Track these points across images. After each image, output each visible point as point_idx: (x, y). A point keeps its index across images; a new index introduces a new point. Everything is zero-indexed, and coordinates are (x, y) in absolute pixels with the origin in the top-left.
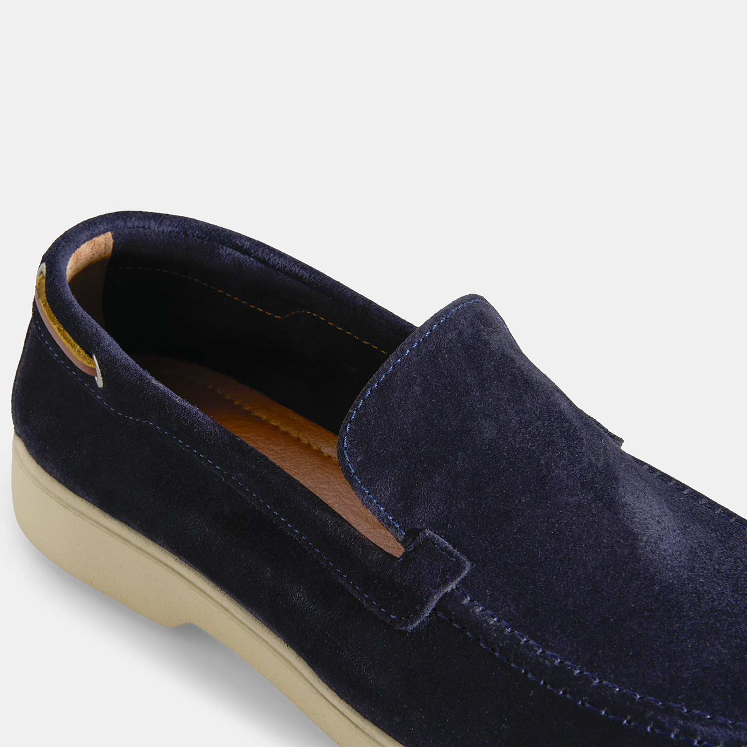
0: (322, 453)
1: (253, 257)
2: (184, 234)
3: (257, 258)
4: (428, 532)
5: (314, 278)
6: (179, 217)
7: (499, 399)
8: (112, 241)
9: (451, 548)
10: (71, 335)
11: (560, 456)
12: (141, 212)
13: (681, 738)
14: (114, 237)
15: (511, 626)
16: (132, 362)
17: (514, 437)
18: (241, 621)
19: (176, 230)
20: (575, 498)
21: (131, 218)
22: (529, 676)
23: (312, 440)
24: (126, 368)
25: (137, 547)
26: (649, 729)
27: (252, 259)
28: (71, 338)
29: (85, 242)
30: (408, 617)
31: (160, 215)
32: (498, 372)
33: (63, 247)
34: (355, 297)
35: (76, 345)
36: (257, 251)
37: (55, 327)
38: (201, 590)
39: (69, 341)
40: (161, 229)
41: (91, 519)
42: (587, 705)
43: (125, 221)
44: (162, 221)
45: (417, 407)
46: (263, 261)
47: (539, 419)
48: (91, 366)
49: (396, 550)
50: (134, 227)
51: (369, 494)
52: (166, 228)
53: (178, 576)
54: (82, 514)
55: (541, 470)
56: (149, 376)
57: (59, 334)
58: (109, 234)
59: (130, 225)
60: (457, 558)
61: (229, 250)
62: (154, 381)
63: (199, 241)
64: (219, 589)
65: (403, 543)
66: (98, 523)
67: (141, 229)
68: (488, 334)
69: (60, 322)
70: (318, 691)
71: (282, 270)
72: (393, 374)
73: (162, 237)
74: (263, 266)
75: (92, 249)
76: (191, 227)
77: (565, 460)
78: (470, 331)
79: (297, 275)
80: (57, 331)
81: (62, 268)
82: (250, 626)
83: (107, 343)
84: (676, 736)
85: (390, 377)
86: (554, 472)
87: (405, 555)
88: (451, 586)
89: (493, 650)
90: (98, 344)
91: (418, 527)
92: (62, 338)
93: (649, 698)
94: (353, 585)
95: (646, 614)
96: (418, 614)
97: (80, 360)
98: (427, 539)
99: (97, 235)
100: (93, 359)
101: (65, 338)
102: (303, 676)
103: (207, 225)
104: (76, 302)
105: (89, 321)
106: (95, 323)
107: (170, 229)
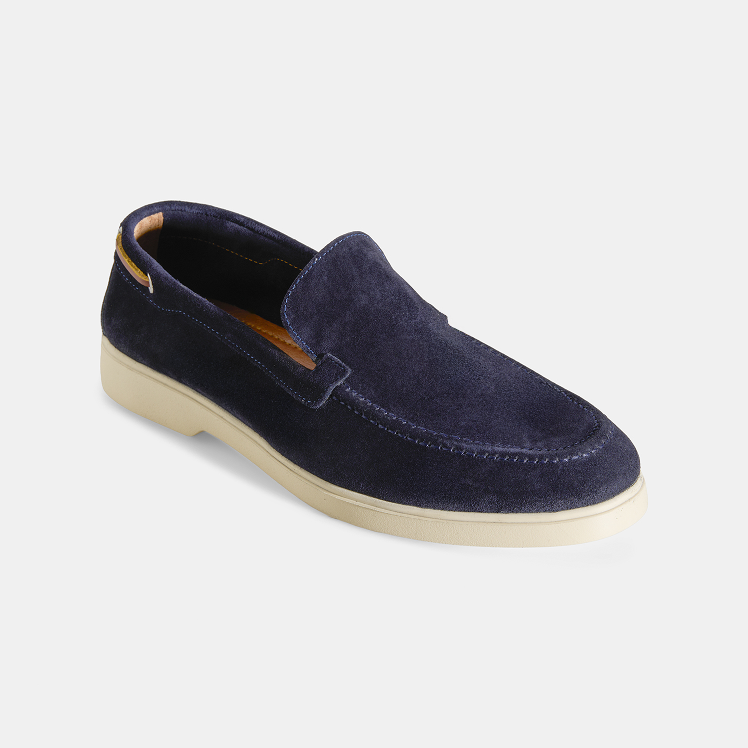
0: (286, 343)
1: (246, 227)
2: (205, 214)
3: (248, 228)
4: (329, 354)
5: (281, 237)
6: (203, 205)
7: (371, 284)
8: (163, 218)
9: (341, 362)
10: (135, 264)
11: (403, 315)
12: (180, 202)
13: (455, 451)
14: (164, 216)
15: (372, 402)
16: (169, 276)
17: (378, 303)
18: (230, 423)
19: (201, 212)
20: (411, 336)
21: (174, 204)
22: (380, 426)
23: (280, 336)
24: (166, 279)
25: (172, 388)
26: (439, 448)
27: (245, 228)
28: (135, 266)
29: (145, 217)
30: (317, 401)
31: (192, 203)
32: (371, 270)
33: (133, 217)
34: (304, 247)
35: (138, 269)
36: (248, 223)
37: (126, 260)
38: (208, 408)
39: (134, 267)
40: (192, 211)
41: (146, 375)
42: (409, 438)
43: (170, 206)
44: (192, 207)
45: (325, 288)
46: (252, 230)
47: (393, 295)
48: (146, 280)
49: (312, 366)
50: (175, 210)
51: (297, 335)
52: (195, 211)
53: (195, 402)
54: (141, 372)
55: (392, 321)
56: (179, 283)
57: (129, 264)
58: (161, 214)
59: (173, 208)
60: (344, 367)
61: (232, 224)
62: (182, 285)
63: (214, 218)
64: (218, 406)
65: (315, 362)
66: (150, 377)
67: (180, 212)
68: (367, 250)
69: (129, 257)
70: (271, 455)
71: (262, 234)
72: (312, 270)
73: (192, 217)
74: (252, 232)
75: (150, 221)
76: (210, 210)
77: (406, 317)
78: (356, 248)
79: (271, 236)
80: (128, 262)
81: (131, 228)
82: (235, 425)
83: (156, 266)
84: (453, 450)
85: (311, 272)
86: (399, 323)
87: (316, 368)
88: (340, 382)
89: (361, 414)
90: (151, 267)
91: (324, 352)
92: (130, 266)
93: (441, 433)
94: (289, 388)
95: (445, 395)
96: (321, 398)
97: (140, 277)
98: (329, 358)
99: (153, 213)
100: (147, 276)
101: (132, 265)
102: (263, 448)
103: (219, 209)
104: (138, 245)
105: (146, 255)
106: (149, 256)
107: (197, 211)
